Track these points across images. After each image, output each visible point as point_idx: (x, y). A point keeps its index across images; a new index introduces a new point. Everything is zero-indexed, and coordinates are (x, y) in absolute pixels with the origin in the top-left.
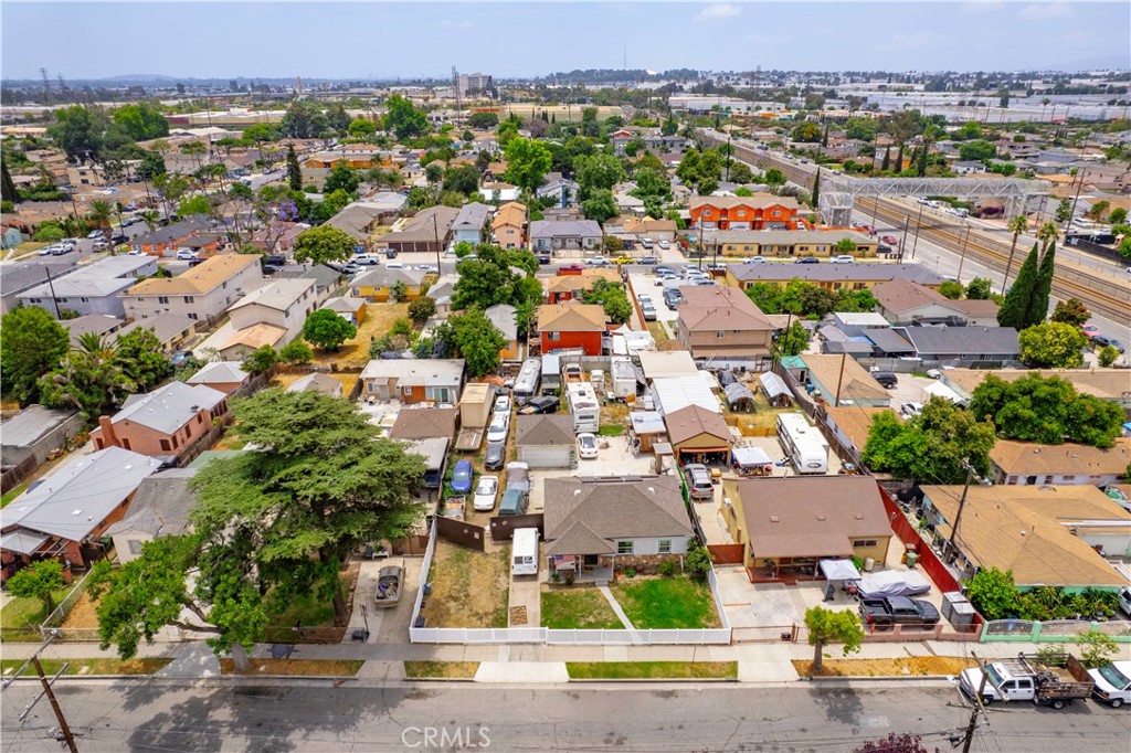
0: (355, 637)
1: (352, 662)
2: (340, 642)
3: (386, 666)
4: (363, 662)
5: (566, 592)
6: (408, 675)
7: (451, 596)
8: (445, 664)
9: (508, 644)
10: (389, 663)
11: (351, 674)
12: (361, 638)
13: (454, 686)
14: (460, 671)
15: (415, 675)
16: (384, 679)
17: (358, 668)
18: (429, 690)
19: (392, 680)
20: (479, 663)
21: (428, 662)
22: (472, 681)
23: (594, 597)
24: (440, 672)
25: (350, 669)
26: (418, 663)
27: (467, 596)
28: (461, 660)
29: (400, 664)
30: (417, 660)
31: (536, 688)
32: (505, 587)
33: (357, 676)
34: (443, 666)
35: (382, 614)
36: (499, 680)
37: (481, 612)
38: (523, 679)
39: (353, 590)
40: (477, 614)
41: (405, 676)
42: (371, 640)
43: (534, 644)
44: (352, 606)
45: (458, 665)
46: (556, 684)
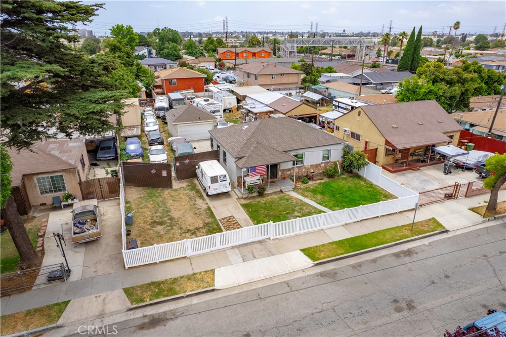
0: (51, 279)
1: (49, 307)
2: (30, 288)
3: (100, 300)
4: (67, 303)
5: (262, 200)
6: (132, 303)
7: (155, 222)
8: (175, 281)
9: (233, 247)
10: (103, 295)
11: (50, 322)
12: (60, 278)
13: (195, 300)
14: (195, 283)
15: (142, 301)
16: (102, 316)
17: (61, 312)
18: (165, 313)
19: (112, 314)
20: (213, 271)
21: (153, 283)
22: (213, 290)
23: (287, 200)
24: (171, 291)
25: (49, 316)
26: (142, 286)
27: (171, 219)
28: (191, 272)
29: (119, 293)
30: (140, 283)
31: (286, 279)
32: (204, 207)
33: (60, 322)
34: (173, 283)
35: (82, 250)
36: (242, 281)
37: (191, 228)
38: (267, 274)
39: (43, 236)
40: (189, 231)
41: (129, 305)
42: (75, 276)
43: (260, 242)
44: (43, 250)
45: (189, 278)
46: (303, 270)
